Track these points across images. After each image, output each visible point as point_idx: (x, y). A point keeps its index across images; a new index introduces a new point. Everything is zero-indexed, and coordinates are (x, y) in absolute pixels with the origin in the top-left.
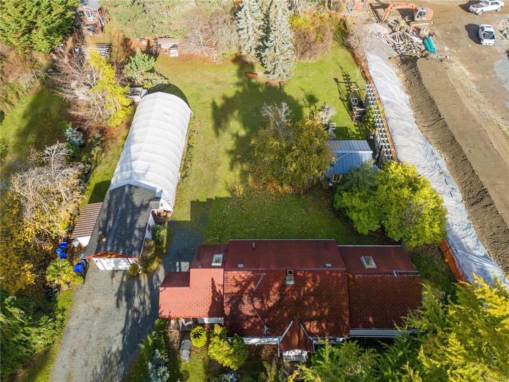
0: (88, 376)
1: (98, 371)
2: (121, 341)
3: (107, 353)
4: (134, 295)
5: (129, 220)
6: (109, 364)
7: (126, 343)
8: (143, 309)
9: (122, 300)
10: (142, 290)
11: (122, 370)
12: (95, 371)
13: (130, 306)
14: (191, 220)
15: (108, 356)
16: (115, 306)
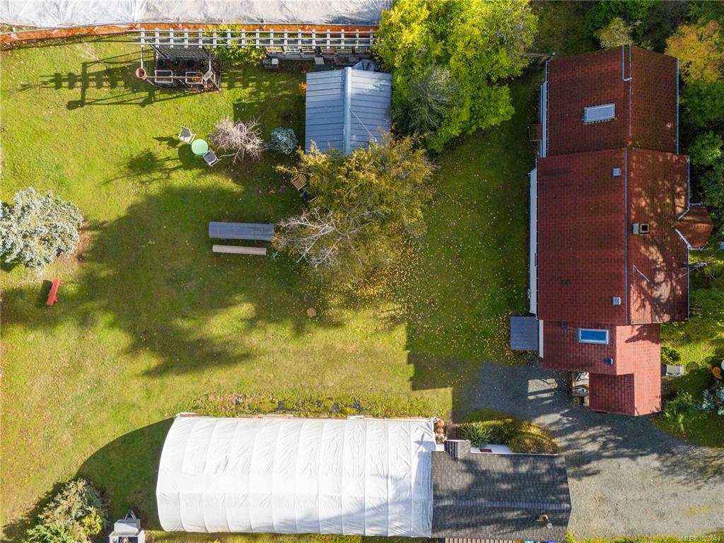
0: (689, 489)
1: (683, 477)
2: (647, 457)
3: (662, 472)
4: (581, 453)
5: (504, 487)
6: (675, 466)
7: (649, 450)
8: (602, 436)
9: (588, 469)
10: (573, 442)
11: (682, 448)
12: (684, 482)
13: (597, 456)
14: (452, 386)
15: (665, 469)
16: (596, 477)
